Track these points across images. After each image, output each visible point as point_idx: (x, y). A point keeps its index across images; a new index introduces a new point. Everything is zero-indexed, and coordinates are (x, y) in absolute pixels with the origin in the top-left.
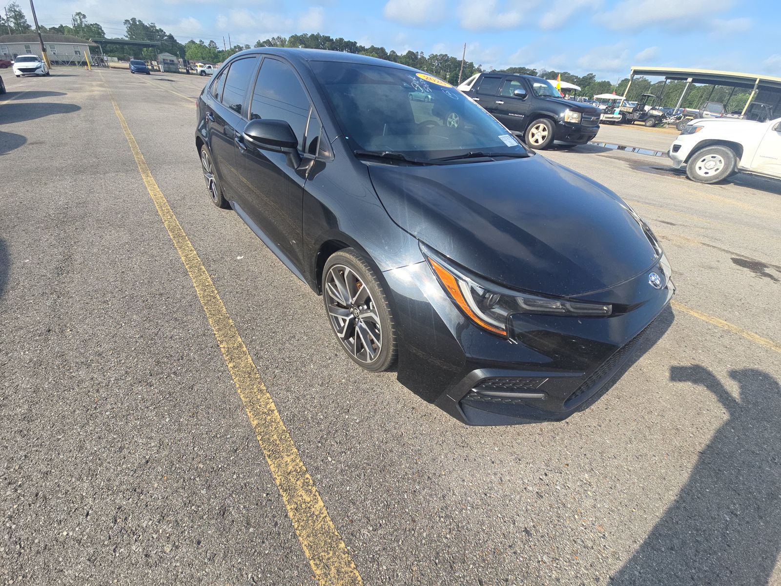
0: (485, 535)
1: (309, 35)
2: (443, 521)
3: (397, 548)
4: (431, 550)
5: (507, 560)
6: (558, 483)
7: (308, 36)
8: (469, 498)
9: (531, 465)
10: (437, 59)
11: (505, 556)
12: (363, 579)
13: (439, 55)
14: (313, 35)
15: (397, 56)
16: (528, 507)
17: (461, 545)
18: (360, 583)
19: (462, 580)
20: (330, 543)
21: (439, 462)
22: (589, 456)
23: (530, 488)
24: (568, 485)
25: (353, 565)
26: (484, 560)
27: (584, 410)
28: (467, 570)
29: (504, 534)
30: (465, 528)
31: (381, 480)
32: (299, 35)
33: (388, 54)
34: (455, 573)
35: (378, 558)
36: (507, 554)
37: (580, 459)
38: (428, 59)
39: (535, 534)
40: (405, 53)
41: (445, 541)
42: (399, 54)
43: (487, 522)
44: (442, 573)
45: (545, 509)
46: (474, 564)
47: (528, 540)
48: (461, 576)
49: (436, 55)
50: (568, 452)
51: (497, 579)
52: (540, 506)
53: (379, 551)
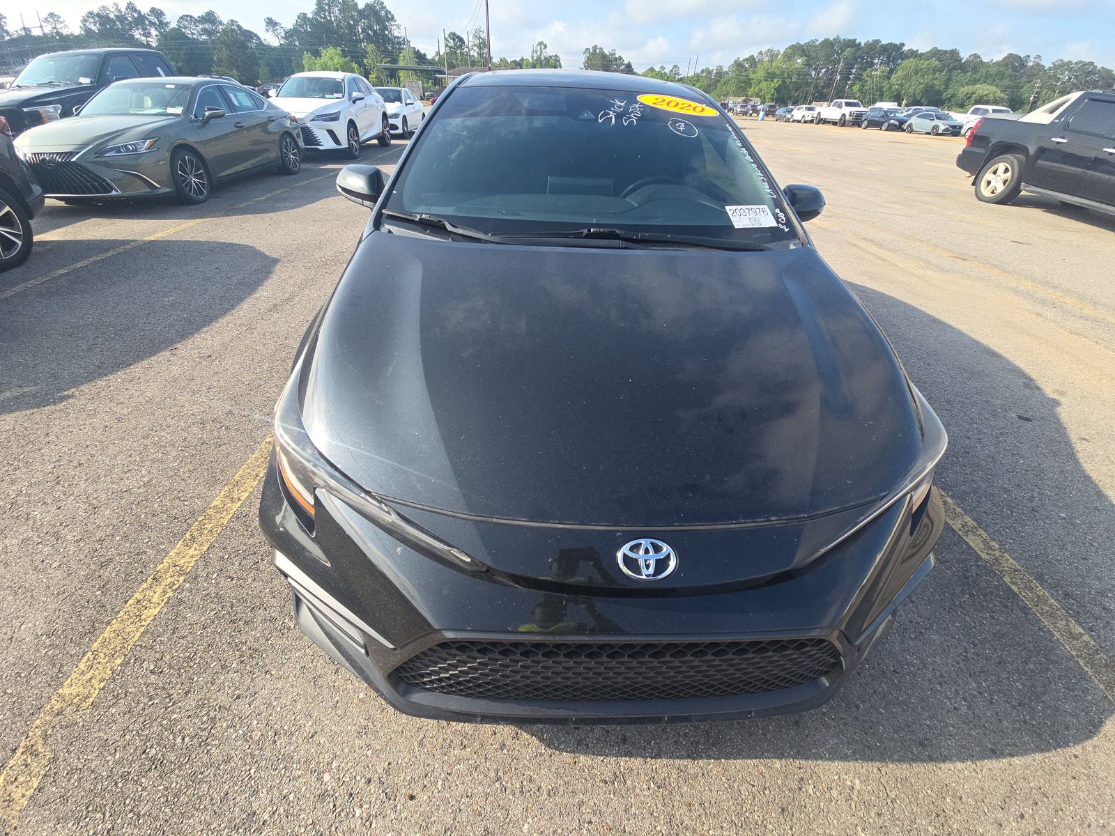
0: (212, 775)
1: (821, 40)
2: (204, 720)
3: (142, 705)
4: (158, 735)
5: (192, 820)
6: (365, 806)
7: (817, 43)
8: (255, 722)
9: (369, 753)
10: (1070, 70)
11: (197, 815)
12: (92, 703)
13: (1076, 63)
14: (826, 41)
15: (981, 61)
16: (293, 795)
17: (182, 759)
18: (88, 703)
19: (140, 789)
20: (116, 652)
21: (286, 657)
22: (463, 816)
23: (326, 777)
24: (374, 822)
25: (102, 685)
26: (176, 796)
27: (561, 751)
28: (154, 786)
29: (227, 794)
30: (209, 748)
31: (220, 630)
32: (802, 43)
33: (963, 61)
34: (144, 776)
35: (121, 698)
36: (200, 816)
37: (442, 807)
38: (1050, 69)
39: (252, 831)
40: (999, 57)
41: (179, 740)
42: (985, 60)
43: (233, 764)
44: (136, 766)
45: (304, 818)
46: (166, 789)
47: (237, 827)
48: (143, 785)
49: (1070, 62)
50: (440, 782)
51: (161, 825)
52: (305, 810)
53: (130, 693)
